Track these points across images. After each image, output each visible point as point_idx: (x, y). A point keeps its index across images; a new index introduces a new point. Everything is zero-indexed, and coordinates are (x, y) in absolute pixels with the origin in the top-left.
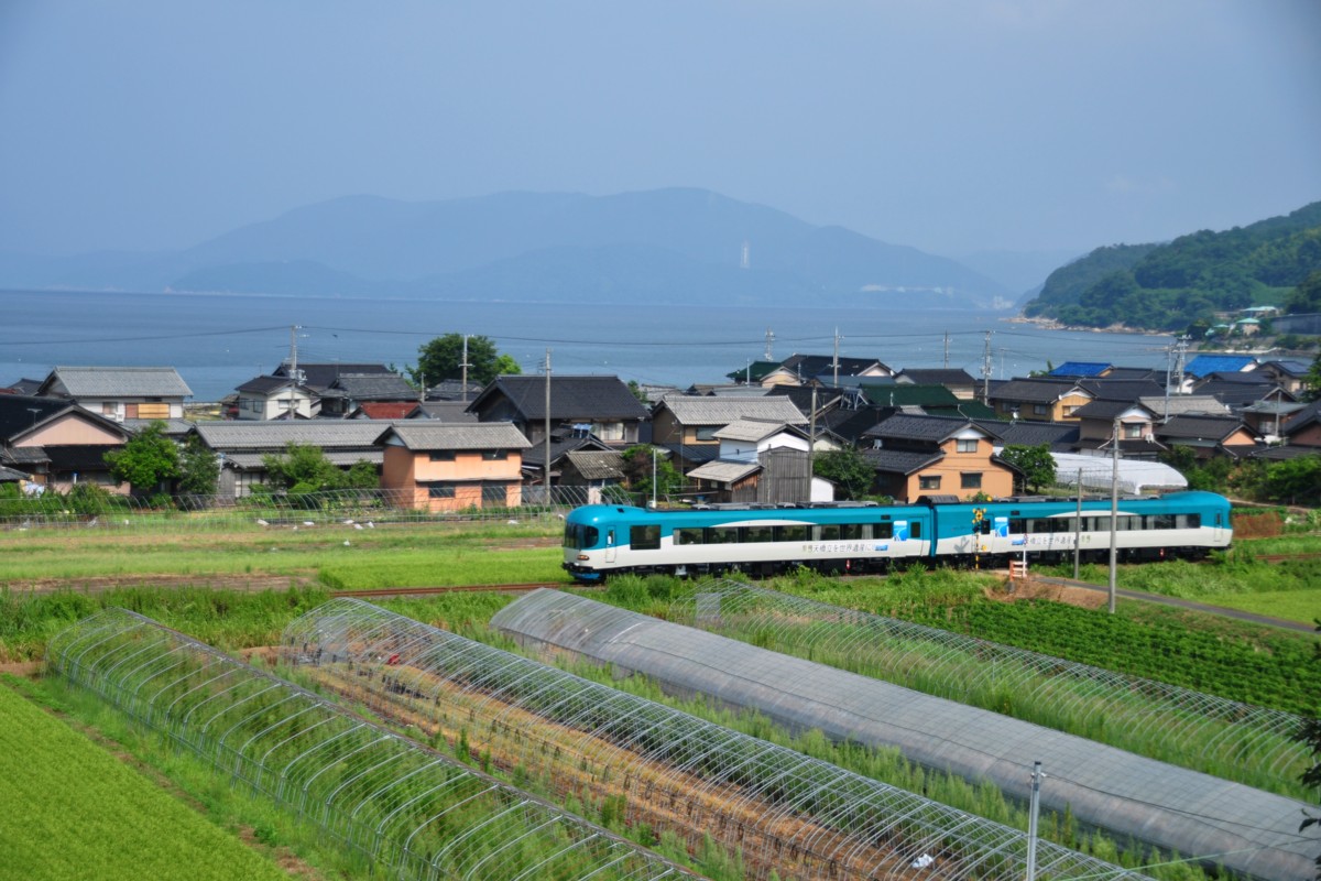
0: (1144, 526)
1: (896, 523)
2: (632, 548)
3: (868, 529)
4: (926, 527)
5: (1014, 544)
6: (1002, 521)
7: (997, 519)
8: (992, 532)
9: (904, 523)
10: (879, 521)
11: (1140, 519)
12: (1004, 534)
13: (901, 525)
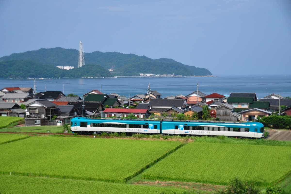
0: (229, 130)
1: (150, 125)
2: (81, 127)
3: (142, 126)
4: (158, 126)
5: (185, 132)
6: (182, 126)
7: (180, 126)
8: (179, 129)
9: (152, 125)
10: (145, 124)
11: (228, 128)
12: (182, 130)
13: (151, 126)
